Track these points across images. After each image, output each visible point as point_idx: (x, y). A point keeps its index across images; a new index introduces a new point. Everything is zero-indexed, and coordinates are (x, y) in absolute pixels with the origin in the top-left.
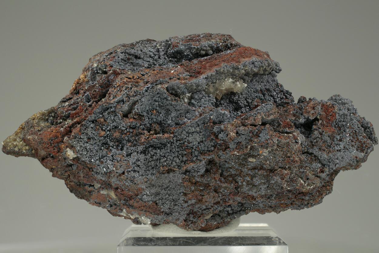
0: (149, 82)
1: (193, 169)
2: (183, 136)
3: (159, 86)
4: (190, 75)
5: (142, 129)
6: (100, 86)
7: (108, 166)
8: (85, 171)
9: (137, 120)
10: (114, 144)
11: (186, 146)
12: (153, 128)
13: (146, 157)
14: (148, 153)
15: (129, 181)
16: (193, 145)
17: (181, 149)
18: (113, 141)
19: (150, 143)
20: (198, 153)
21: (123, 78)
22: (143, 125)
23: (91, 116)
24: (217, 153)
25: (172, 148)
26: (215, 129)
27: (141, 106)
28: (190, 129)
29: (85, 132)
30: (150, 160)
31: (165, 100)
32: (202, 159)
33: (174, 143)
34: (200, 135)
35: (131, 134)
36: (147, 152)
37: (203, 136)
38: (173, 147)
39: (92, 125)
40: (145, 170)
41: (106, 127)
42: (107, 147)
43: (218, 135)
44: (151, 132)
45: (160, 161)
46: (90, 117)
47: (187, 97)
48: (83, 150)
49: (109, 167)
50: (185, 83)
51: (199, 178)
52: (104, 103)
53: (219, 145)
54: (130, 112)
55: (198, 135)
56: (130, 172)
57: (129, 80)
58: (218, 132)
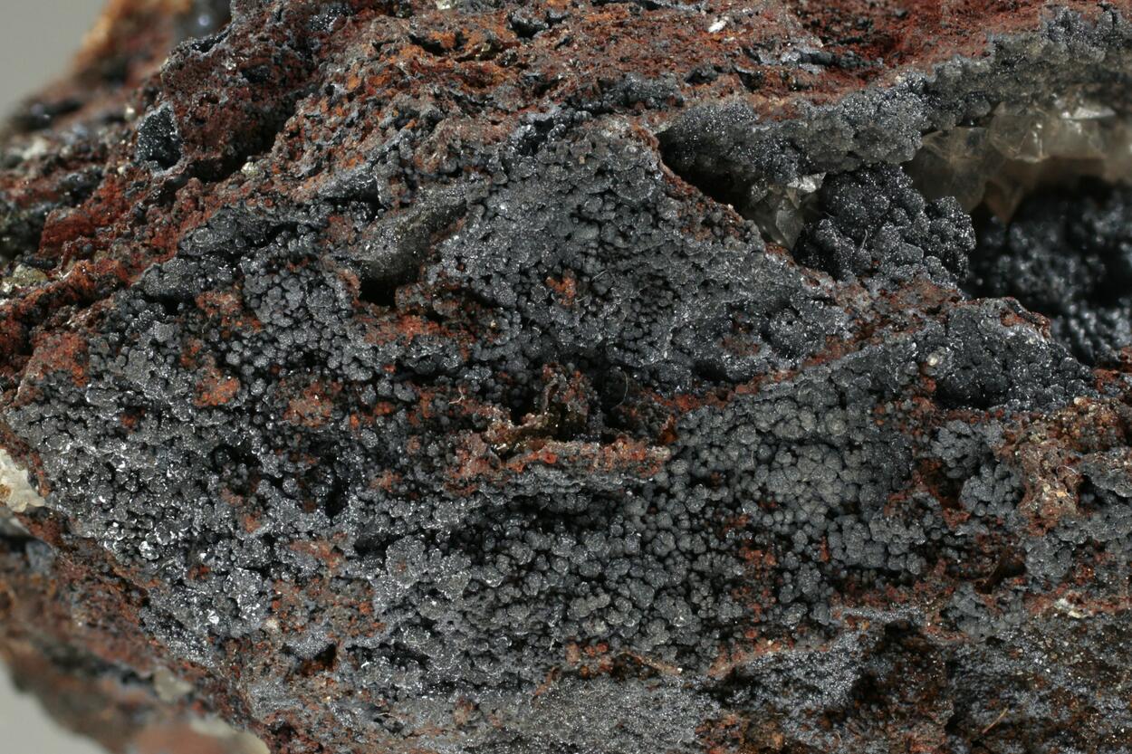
0: (555, 83)
1: (778, 671)
2: (735, 454)
3: (616, 124)
4: (828, 56)
5: (477, 388)
6: (243, 70)
7: (234, 601)
8: (100, 594)
9: (449, 327)
10: (289, 467)
11: (749, 528)
12: (547, 391)
13: (479, 576)
14: (495, 551)
15: (358, 711)
16: (794, 524)
17: (714, 543)
18: (285, 446)
19: (517, 486)
20: (819, 584)
21: (390, 41)
22: (482, 364)
23: (160, 270)
24: (941, 595)
25: (659, 530)
26: (946, 448)
27: (485, 239)
28: (783, 419)
29: (107, 371)
30: (506, 599)
31: (644, 218)
32: (840, 621)
33: (671, 496)
34: (844, 467)
35: (401, 415)
36: (489, 545)
37: (867, 474)
38: (665, 520)
39: (159, 331)
40: (467, 654)
41: (247, 353)
42: (239, 476)
43: (961, 481)
44: (533, 420)
45: (567, 607)
46: (154, 275)
47: (791, 196)
48: (91, 473)
49: (238, 610)
50: (790, 114)
51: (808, 728)
52: (252, 196)
53: (959, 549)
54: (408, 271)
55: (833, 463)
56: (368, 654)
57: (427, 61)
58: (958, 461)
